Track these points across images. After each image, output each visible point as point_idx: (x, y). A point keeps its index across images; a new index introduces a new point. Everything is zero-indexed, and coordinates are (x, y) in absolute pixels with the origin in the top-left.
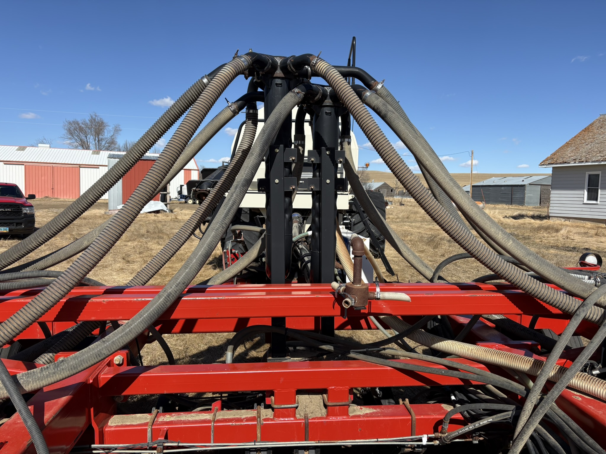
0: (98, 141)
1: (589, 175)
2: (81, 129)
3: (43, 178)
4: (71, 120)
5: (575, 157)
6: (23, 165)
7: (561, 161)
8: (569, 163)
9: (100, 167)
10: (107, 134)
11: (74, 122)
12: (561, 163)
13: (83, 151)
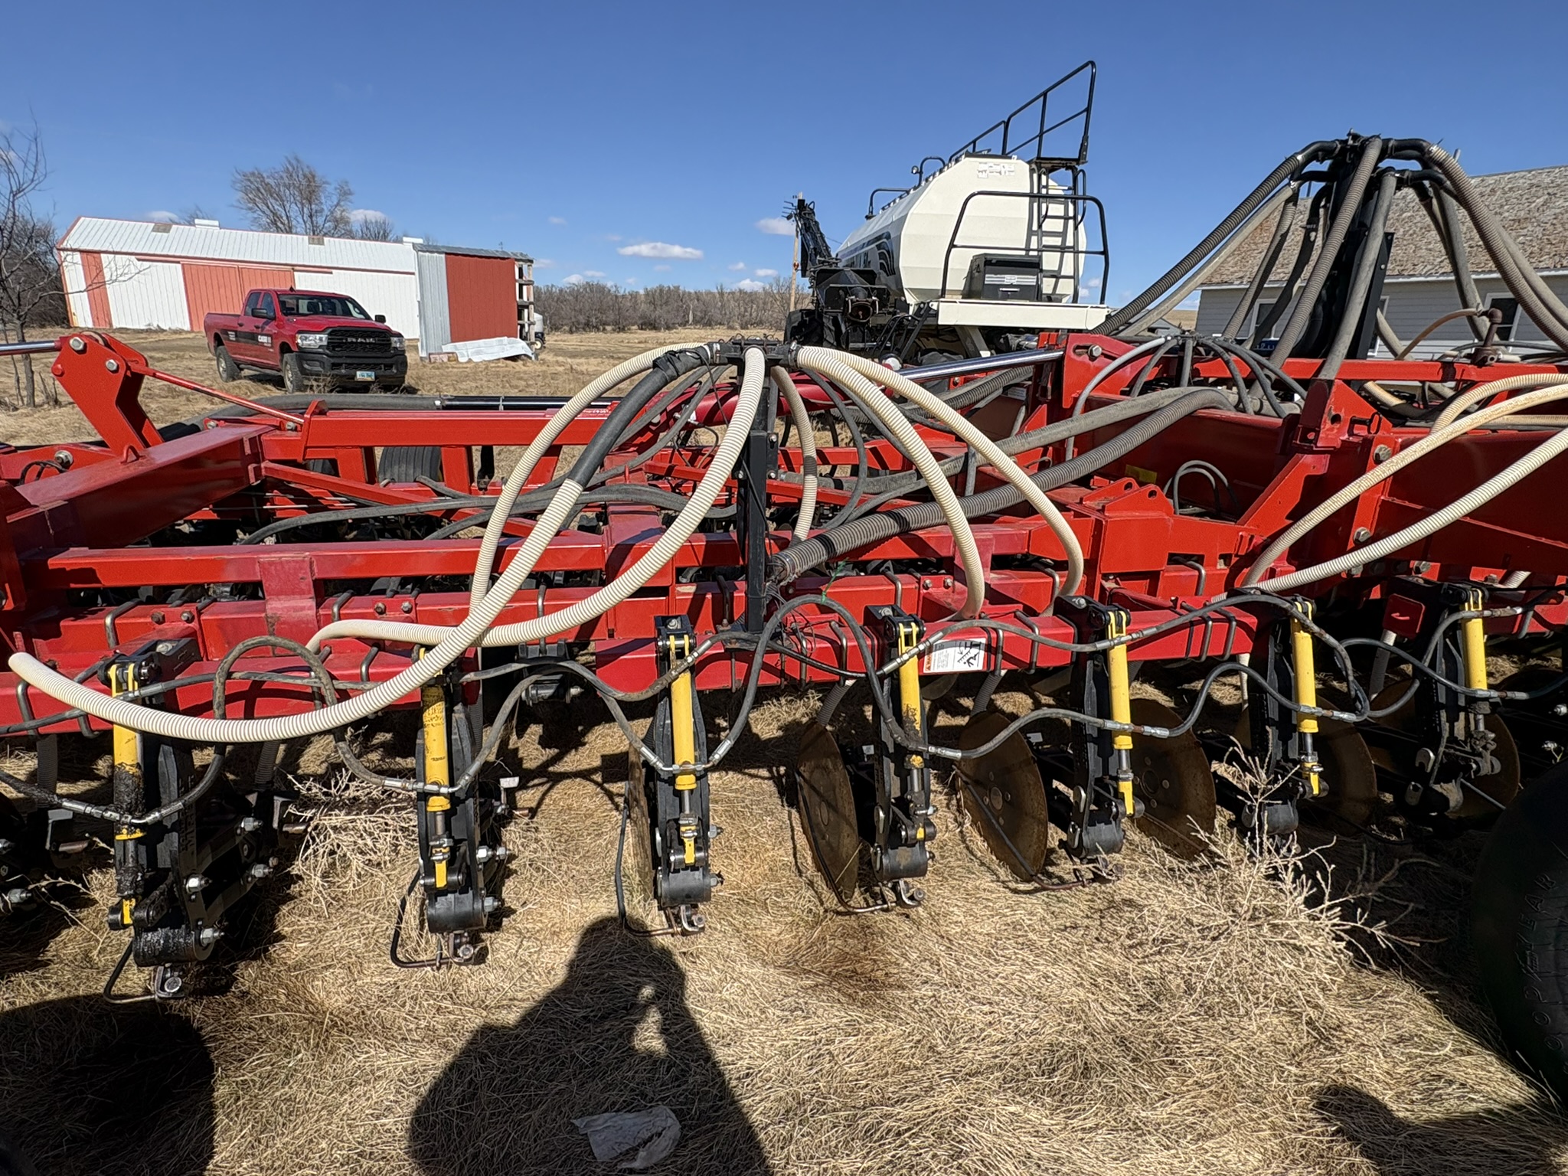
0: (311, 216)
1: (1261, 305)
2: (268, 188)
3: (222, 291)
4: (248, 169)
5: (1241, 274)
6: (178, 262)
7: (1219, 280)
8: (1232, 283)
9: (334, 271)
10: (327, 201)
11: (253, 174)
12: (1218, 284)
13: (279, 235)
